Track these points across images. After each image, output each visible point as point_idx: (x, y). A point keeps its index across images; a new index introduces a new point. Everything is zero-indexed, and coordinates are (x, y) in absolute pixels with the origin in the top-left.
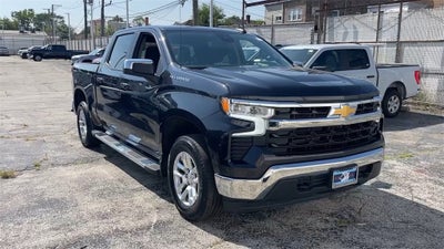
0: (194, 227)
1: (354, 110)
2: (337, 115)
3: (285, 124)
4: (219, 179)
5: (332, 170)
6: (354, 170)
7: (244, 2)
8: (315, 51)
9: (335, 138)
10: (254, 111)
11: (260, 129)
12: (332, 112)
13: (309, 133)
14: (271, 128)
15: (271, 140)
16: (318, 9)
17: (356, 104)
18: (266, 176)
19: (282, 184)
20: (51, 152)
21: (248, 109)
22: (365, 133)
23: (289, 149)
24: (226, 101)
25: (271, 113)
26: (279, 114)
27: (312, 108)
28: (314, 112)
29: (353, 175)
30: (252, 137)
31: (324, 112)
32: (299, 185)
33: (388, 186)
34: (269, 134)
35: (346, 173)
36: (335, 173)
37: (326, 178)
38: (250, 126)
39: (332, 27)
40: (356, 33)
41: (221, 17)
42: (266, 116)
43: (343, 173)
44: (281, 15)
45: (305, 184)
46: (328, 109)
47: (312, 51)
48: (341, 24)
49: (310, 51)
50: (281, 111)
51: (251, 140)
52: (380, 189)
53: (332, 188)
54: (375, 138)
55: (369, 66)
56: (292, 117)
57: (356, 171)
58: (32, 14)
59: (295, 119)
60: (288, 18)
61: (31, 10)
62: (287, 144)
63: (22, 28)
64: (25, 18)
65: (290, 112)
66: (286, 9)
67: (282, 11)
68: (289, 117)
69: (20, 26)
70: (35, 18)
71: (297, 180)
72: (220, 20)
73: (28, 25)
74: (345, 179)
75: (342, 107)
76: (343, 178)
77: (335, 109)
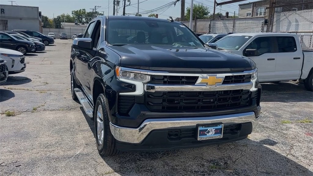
0: (102, 160)
1: (221, 81)
2: (202, 84)
3: (159, 88)
5: (198, 125)
6: (219, 127)
7: (215, 2)
8: (250, 37)
10: (135, 78)
11: (140, 91)
12: (199, 81)
13: (180, 96)
14: (149, 91)
15: (148, 100)
16: (268, 6)
17: (224, 75)
18: (142, 126)
21: (132, 75)
22: (236, 99)
23: (163, 108)
25: (148, 78)
26: (154, 80)
27: (183, 77)
28: (183, 80)
29: (217, 132)
30: (134, 97)
31: (192, 81)
32: (170, 135)
33: (273, 143)
34: (146, 95)
35: (212, 129)
36: (200, 128)
37: (193, 131)
38: (132, 88)
39: (278, 21)
40: (297, 25)
41: (206, 14)
42: (144, 82)
43: (209, 129)
44: (251, 12)
45: (176, 135)
46: (197, 78)
47: (248, 37)
48: (286, 18)
49: (246, 37)
50: (156, 78)
51: (134, 98)
52: (264, 145)
53: (198, 140)
54: (248, 104)
55: (296, 50)
56: (165, 83)
57: (222, 128)
58: (84, 12)
59: (168, 84)
60: (255, 15)
61: (84, 10)
62: (162, 103)
63: (76, 21)
64: (80, 15)
65: (163, 79)
66: (255, 8)
67: (251, 9)
68: (163, 83)
69: (76, 20)
70: (86, 15)
71: (168, 131)
72: (206, 16)
73: (81, 20)
74: (210, 134)
75: (208, 77)
76: (209, 132)
77: (202, 79)
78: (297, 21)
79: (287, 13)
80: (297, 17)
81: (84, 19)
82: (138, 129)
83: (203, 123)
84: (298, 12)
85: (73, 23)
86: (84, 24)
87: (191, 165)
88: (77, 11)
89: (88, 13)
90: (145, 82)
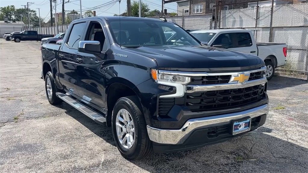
1: (248, 78)
2: (236, 81)
3: (198, 88)
4: (149, 129)
5: (232, 122)
6: (248, 121)
8: (214, 34)
9: (234, 98)
10: (175, 79)
11: (180, 92)
12: (232, 79)
13: (215, 95)
14: (188, 92)
15: (188, 100)
18: (184, 127)
19: (196, 132)
20: (26, 108)
21: (171, 77)
22: (255, 93)
23: (201, 107)
24: (155, 72)
25: (188, 80)
26: (194, 81)
27: (218, 76)
28: (219, 79)
29: (247, 125)
30: (174, 98)
31: (226, 79)
32: (209, 133)
33: (270, 131)
34: (187, 96)
35: (242, 124)
36: (235, 124)
37: (228, 128)
38: (172, 90)
39: (224, 18)
41: (146, 11)
43: (241, 123)
44: (188, 9)
45: (213, 132)
46: (229, 77)
47: (212, 34)
48: (231, 15)
49: (210, 34)
50: (195, 79)
51: (174, 100)
52: (264, 133)
53: (233, 135)
54: (262, 97)
55: (252, 44)
56: (204, 83)
57: (250, 122)
58: (13, 9)
59: (206, 84)
60: (193, 11)
61: (13, 6)
62: (200, 103)
63: (6, 19)
64: (8, 12)
65: (202, 80)
66: (192, 5)
67: (189, 6)
68: (201, 83)
69: (5, 17)
70: (16, 12)
71: (208, 129)
72: (146, 13)
73: (10, 17)
74: (241, 127)
75: (239, 75)
76: (240, 127)
77: (234, 77)
78: (240, 17)
79: (232, 11)
80: (241, 14)
81: (13, 17)
82: (180, 130)
83: (236, 119)
84: (242, 10)
85: (3, 20)
86: (15, 22)
87: (218, 158)
88: (5, 7)
89: (17, 10)
90: (185, 84)
